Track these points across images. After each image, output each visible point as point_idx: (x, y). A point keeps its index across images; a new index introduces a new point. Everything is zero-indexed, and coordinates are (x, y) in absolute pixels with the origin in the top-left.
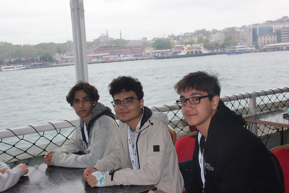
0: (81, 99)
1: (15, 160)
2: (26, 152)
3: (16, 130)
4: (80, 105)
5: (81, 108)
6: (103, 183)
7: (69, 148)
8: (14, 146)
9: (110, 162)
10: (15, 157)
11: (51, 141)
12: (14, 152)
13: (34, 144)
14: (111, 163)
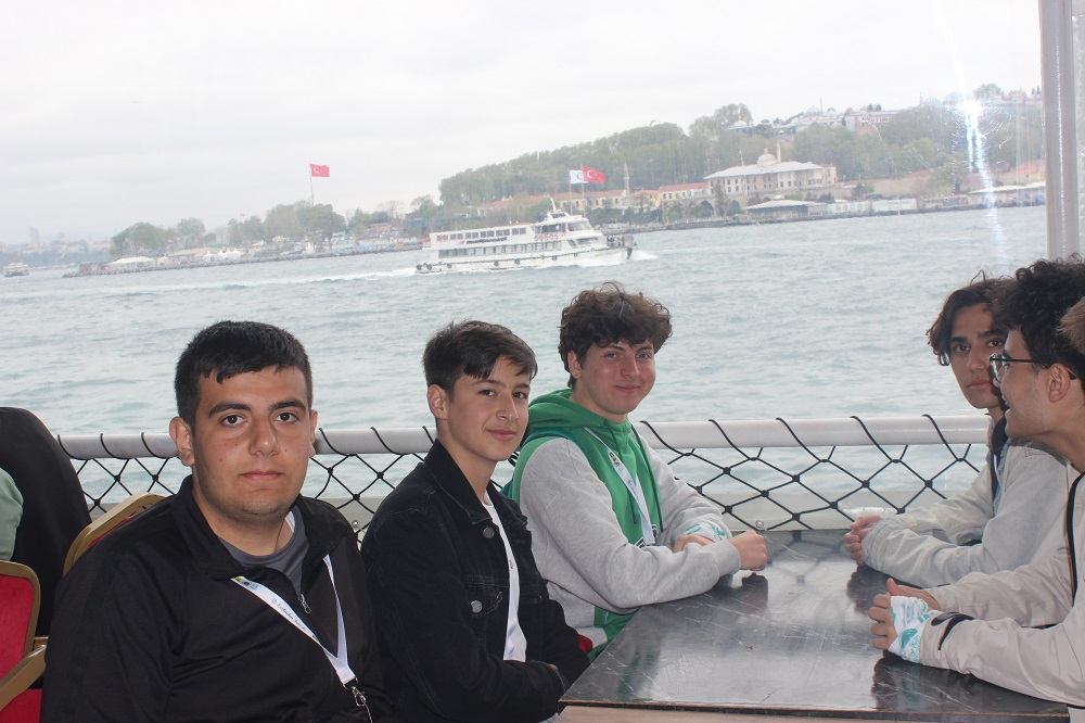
0: (974, 340)
1: (795, 525)
2: (834, 505)
3: (804, 426)
4: (970, 362)
5: (972, 371)
6: (908, 647)
7: (954, 516)
8: (796, 479)
9: (1018, 589)
10: (796, 517)
11: (929, 484)
12: (795, 498)
13: (866, 484)
14: (1022, 592)
